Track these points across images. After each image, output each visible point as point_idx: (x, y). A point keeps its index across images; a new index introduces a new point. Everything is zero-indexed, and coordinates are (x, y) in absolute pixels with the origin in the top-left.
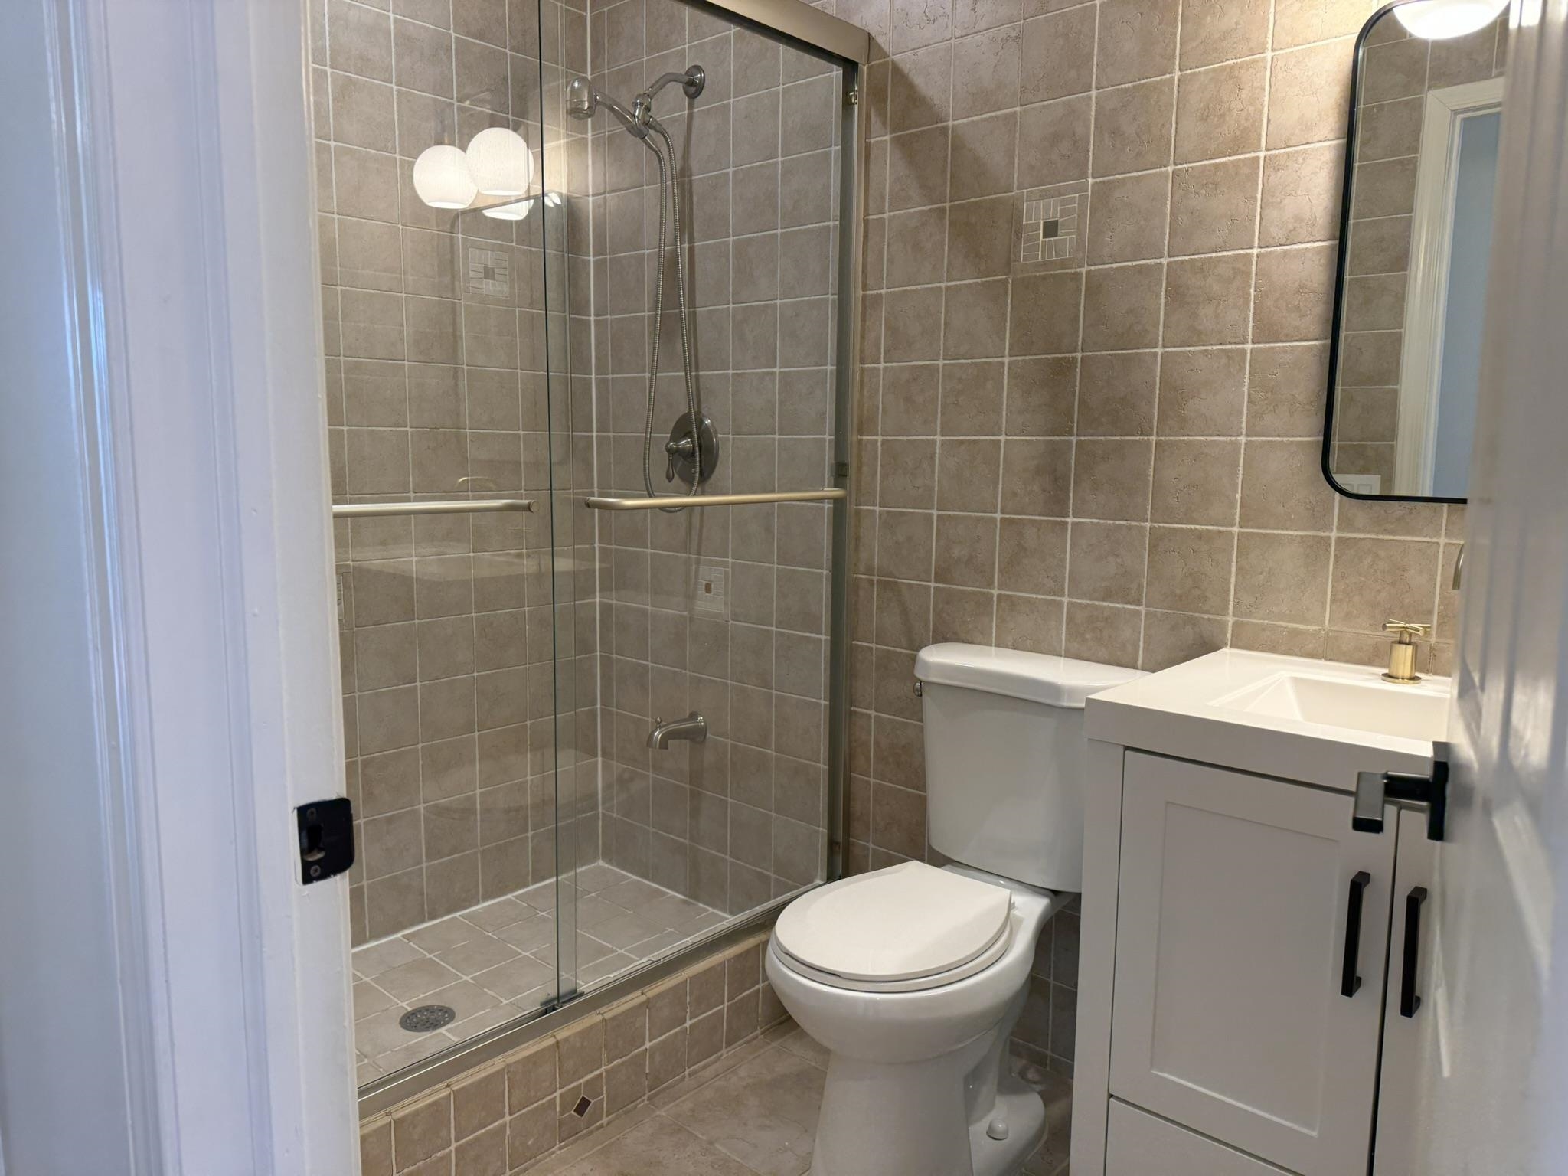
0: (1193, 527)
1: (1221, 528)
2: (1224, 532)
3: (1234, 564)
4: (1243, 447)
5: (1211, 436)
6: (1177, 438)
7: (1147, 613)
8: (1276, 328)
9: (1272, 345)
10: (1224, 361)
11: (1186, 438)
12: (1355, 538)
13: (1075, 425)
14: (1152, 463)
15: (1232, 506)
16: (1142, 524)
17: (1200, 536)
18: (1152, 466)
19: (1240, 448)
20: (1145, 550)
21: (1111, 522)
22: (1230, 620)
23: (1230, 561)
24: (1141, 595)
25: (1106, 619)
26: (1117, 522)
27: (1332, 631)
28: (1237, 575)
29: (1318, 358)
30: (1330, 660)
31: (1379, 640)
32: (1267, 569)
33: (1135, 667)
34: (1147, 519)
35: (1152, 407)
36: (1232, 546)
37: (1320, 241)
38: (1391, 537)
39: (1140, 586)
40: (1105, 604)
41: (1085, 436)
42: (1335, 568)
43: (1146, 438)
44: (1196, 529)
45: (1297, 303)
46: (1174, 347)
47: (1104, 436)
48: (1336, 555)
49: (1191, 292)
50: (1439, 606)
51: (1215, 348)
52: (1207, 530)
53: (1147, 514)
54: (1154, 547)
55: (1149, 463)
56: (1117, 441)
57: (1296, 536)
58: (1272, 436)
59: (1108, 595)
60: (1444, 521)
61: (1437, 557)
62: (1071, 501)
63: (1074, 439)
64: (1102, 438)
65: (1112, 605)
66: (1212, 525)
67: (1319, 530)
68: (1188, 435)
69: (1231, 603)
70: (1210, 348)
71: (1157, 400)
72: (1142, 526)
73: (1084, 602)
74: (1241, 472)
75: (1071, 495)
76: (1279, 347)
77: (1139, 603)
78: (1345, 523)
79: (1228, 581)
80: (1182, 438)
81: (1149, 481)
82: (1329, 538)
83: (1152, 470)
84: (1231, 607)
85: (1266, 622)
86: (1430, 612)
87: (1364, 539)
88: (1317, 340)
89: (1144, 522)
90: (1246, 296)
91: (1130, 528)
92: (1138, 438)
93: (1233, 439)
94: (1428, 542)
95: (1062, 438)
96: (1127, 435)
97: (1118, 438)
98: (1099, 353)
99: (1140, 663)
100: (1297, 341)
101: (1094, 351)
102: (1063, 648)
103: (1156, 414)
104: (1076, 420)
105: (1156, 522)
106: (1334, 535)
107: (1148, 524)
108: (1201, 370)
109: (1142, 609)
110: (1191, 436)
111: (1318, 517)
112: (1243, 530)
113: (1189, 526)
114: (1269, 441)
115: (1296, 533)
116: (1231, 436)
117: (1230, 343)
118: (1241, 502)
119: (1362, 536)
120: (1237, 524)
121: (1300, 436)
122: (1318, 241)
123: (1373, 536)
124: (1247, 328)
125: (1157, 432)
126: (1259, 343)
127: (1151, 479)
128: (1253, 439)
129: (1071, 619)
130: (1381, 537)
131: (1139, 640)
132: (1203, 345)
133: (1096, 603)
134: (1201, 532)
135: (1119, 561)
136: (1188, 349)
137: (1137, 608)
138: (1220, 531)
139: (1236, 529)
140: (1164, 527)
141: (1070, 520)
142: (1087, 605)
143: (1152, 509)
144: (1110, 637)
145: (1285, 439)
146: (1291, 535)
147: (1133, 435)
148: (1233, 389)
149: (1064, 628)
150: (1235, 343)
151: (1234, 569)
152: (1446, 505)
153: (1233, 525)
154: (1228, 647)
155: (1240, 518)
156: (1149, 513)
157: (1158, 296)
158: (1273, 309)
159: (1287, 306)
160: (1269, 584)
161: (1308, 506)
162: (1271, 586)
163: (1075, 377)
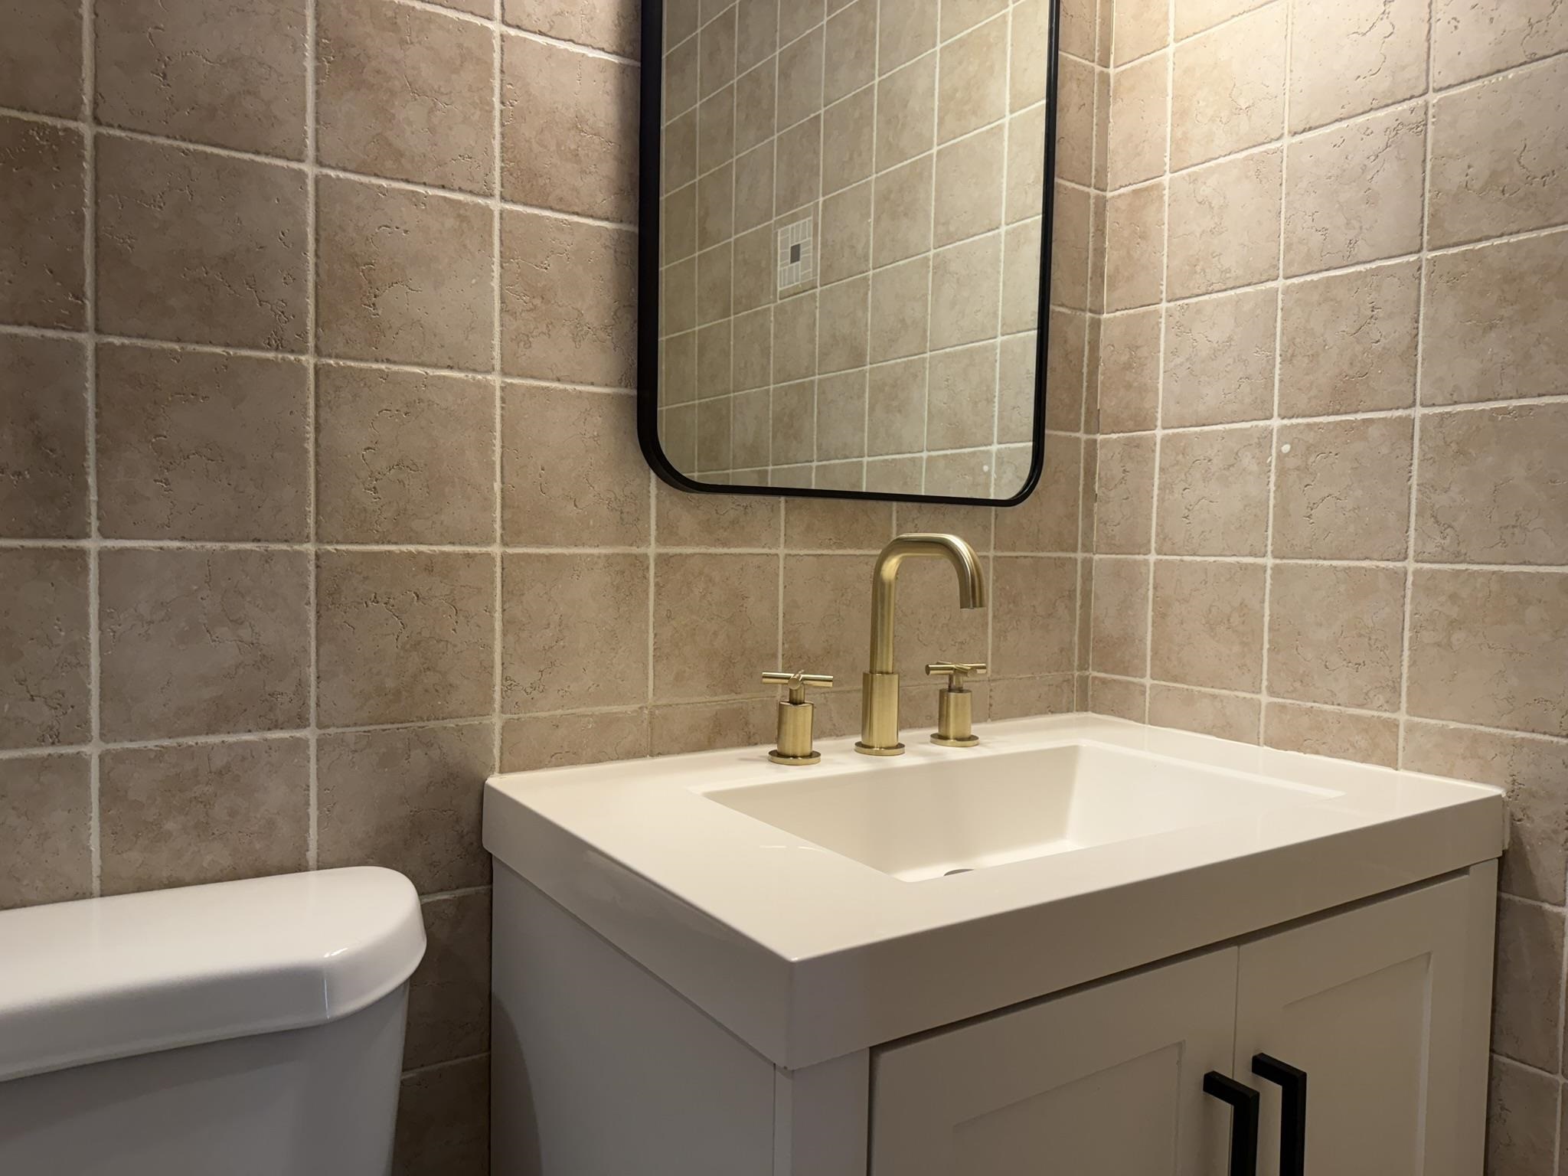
0: (412, 548)
1: (471, 549)
2: (475, 555)
3: (498, 615)
4: (498, 393)
5: (436, 366)
6: (363, 365)
7: (321, 743)
8: (541, 182)
9: (536, 211)
10: (450, 222)
11: (383, 366)
12: (681, 555)
13: (89, 305)
14: (311, 412)
15: (488, 506)
16: (297, 547)
17: (429, 565)
18: (311, 420)
19: (493, 394)
20: (308, 603)
21: (216, 546)
22: (496, 721)
23: (489, 610)
24: (305, 704)
25: (220, 773)
26: (233, 546)
27: (657, 707)
28: (504, 634)
29: (612, 251)
30: (660, 754)
31: (718, 707)
32: (557, 618)
33: (300, 867)
34: (308, 537)
35: (302, 290)
36: (493, 582)
37: (603, 50)
38: (725, 550)
39: (301, 684)
40: (214, 739)
41: (122, 335)
42: (657, 604)
43: (292, 357)
44: (420, 553)
45: (573, 147)
46: (345, 170)
47: (179, 340)
48: (657, 584)
49: (374, 63)
50: (783, 644)
51: (431, 192)
52: (443, 553)
53: (307, 525)
54: (329, 597)
55: (305, 415)
56: (214, 354)
57: (599, 557)
58: (547, 379)
59: (220, 717)
60: (783, 524)
61: (778, 575)
62: (93, 497)
63: (87, 340)
64: (177, 347)
65: (231, 739)
66: (453, 543)
67: (631, 545)
68: (388, 361)
69: (498, 688)
70: (421, 189)
71: (311, 277)
72: (299, 553)
73: (151, 744)
74: (498, 442)
75: (91, 480)
76: (548, 218)
77: (301, 722)
78: (668, 532)
79: (489, 648)
80: (375, 366)
81: (306, 451)
82: (646, 556)
83: (311, 429)
84: (497, 696)
85: (559, 712)
86: (774, 656)
87: (693, 555)
88: (607, 219)
89: (301, 542)
90: (487, 108)
91: (268, 557)
92: (271, 355)
93: (479, 377)
94: (767, 555)
95: (50, 333)
96: (240, 345)
97: (219, 350)
98: (148, 139)
99: (312, 855)
100: (577, 214)
101: (133, 131)
102: (96, 871)
103: (311, 309)
104: (89, 291)
105: (330, 543)
106: (652, 550)
107: (310, 548)
108: (406, 232)
109: (309, 734)
110: (395, 363)
111: (628, 525)
112: (510, 551)
113: (405, 548)
114: (543, 388)
115: (595, 551)
116: (475, 371)
117: (461, 190)
118: (503, 498)
119: (689, 550)
120: (498, 540)
121: (592, 384)
122: (599, 49)
123: (703, 550)
124: (491, 170)
125: (316, 346)
126: (514, 202)
127: (310, 446)
128: (516, 381)
129: (111, 793)
130: (712, 550)
131: (307, 804)
132: (407, 181)
133: (190, 741)
134: (430, 557)
135: (245, 633)
136: (375, 181)
137: (298, 734)
138: (467, 555)
139: (496, 550)
140: (348, 552)
141: (92, 544)
142: (161, 754)
143: (317, 514)
144: (233, 813)
145: (569, 387)
146: (592, 555)
147: (262, 349)
148: (474, 281)
149: (95, 824)
150: (471, 192)
151: (498, 626)
152: (782, 499)
153: (488, 541)
154: (496, 774)
155: (503, 528)
156: (311, 521)
157: (297, 48)
158: (535, 146)
159: (558, 145)
160: (562, 643)
161: (614, 505)
162: (564, 647)
163: (80, 184)
